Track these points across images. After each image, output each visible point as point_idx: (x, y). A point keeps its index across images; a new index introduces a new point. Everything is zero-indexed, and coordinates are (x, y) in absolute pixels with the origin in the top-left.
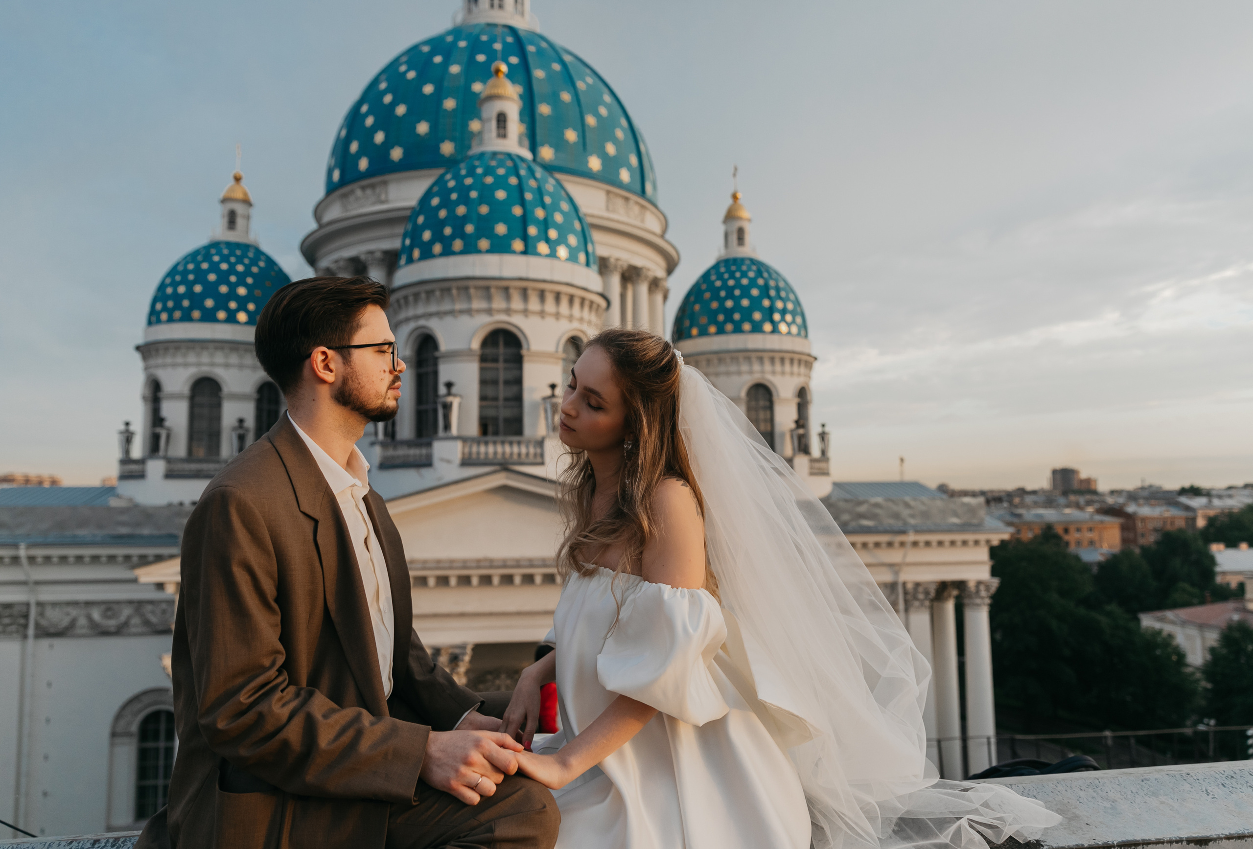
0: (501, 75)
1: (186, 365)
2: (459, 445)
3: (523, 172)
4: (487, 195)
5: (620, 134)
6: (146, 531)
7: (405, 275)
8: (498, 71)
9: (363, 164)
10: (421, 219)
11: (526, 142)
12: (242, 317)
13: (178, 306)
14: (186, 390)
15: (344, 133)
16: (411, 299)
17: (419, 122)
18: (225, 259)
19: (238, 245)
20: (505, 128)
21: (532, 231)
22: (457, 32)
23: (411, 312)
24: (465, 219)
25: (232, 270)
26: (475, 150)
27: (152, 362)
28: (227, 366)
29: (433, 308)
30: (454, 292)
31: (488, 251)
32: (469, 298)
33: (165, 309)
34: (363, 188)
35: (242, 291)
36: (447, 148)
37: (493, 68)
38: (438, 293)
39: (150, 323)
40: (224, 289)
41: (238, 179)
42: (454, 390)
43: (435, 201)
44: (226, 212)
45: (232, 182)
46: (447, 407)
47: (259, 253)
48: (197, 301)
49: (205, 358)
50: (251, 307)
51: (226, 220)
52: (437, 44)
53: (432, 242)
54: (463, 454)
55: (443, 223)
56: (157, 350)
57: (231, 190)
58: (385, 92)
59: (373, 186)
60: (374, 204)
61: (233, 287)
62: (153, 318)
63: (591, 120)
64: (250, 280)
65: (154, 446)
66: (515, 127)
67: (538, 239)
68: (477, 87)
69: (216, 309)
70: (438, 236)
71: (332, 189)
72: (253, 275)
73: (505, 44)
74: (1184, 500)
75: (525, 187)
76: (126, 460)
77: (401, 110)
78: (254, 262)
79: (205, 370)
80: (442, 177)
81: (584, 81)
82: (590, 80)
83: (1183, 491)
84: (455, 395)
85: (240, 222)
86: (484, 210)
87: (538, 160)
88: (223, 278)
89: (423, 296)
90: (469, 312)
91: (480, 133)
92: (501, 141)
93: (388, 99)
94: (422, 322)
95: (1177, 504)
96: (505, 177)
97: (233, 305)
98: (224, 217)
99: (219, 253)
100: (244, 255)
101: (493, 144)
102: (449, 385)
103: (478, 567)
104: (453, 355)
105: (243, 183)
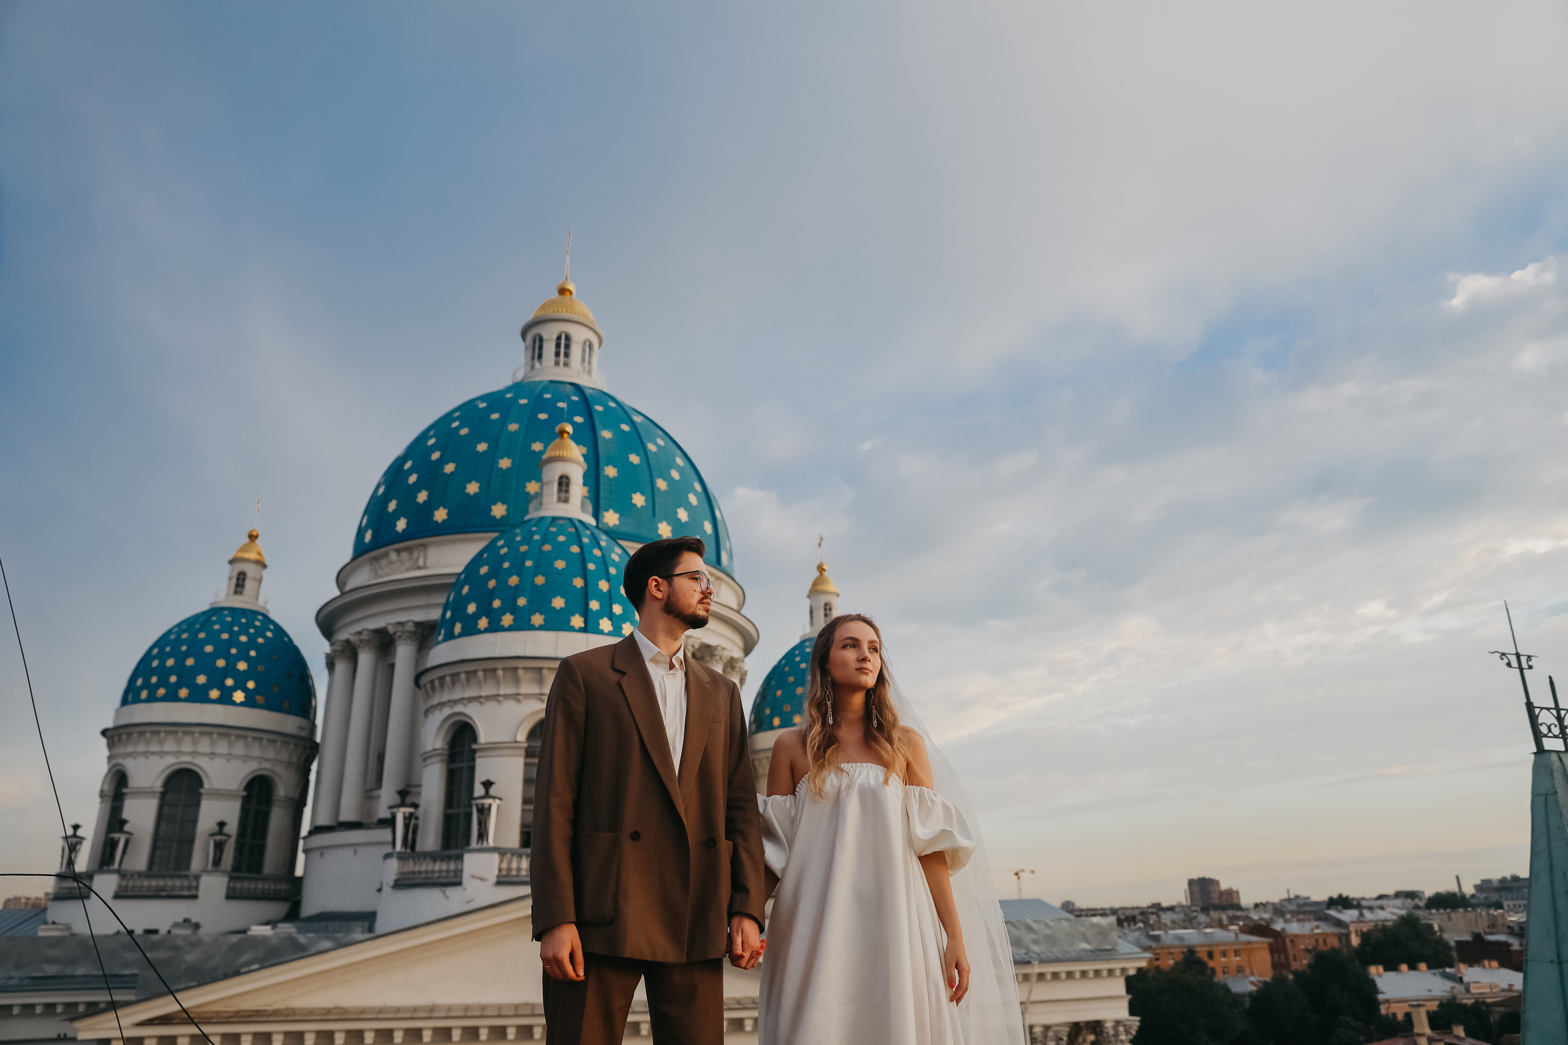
0: (566, 435)
1: (162, 754)
2: (495, 857)
3: (585, 540)
4: (543, 565)
5: (693, 499)
6: (80, 971)
7: (442, 653)
8: (562, 432)
9: (401, 525)
10: (466, 590)
11: (590, 508)
12: (239, 696)
13: (163, 682)
14: (158, 786)
15: (381, 490)
16: (448, 679)
17: (470, 482)
18: (227, 627)
19: (244, 612)
20: (567, 491)
21: (594, 605)
22: (518, 388)
23: (446, 697)
24: (517, 591)
25: (233, 641)
26: (533, 515)
27: (120, 750)
28: (212, 755)
29: (472, 692)
30: (500, 673)
31: (541, 628)
32: (517, 681)
33: (146, 685)
34: (398, 551)
35: (242, 666)
36: (499, 510)
37: (557, 429)
38: (480, 674)
39: (125, 702)
40: (221, 663)
41: (253, 537)
42: (493, 791)
43: (484, 570)
44: (235, 575)
45: (247, 540)
46: (484, 812)
47: (267, 620)
48: (186, 677)
49: (187, 747)
50: (251, 685)
51: (234, 581)
52: (495, 400)
53: (477, 616)
54: (500, 870)
55: (491, 595)
56: (129, 734)
57: (244, 548)
58: (433, 449)
59: (409, 549)
60: (408, 570)
61: (232, 661)
62: (130, 696)
63: (661, 484)
64: (253, 653)
65: (106, 857)
66: (578, 490)
67: (600, 615)
68: (537, 447)
69: (208, 687)
70: (485, 610)
71: (361, 550)
72: (257, 647)
73: (571, 403)
74: (1332, 913)
75: (587, 556)
76: (67, 874)
77: (449, 468)
78: (261, 632)
79: (185, 760)
80: (495, 540)
81: (655, 443)
82: (661, 442)
83: (1332, 903)
84: (494, 798)
85: (249, 584)
86: (540, 580)
87: (600, 526)
88: (222, 650)
89: (463, 676)
90: (516, 697)
91: (538, 495)
92: (561, 505)
93: (436, 456)
94: (459, 708)
95: (1327, 919)
96: (567, 544)
97: (229, 682)
98: (230, 578)
99: (220, 621)
100: (250, 625)
101: (552, 508)
102: (487, 784)
103: (517, 1016)
104: (494, 748)
105: (257, 541)
